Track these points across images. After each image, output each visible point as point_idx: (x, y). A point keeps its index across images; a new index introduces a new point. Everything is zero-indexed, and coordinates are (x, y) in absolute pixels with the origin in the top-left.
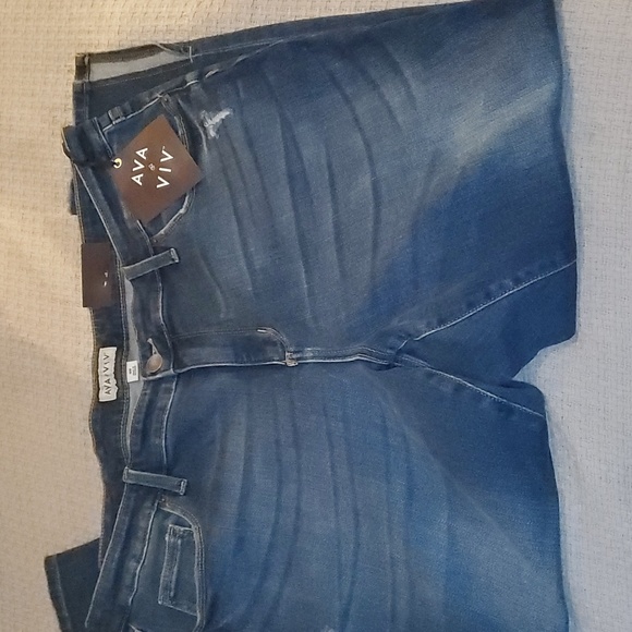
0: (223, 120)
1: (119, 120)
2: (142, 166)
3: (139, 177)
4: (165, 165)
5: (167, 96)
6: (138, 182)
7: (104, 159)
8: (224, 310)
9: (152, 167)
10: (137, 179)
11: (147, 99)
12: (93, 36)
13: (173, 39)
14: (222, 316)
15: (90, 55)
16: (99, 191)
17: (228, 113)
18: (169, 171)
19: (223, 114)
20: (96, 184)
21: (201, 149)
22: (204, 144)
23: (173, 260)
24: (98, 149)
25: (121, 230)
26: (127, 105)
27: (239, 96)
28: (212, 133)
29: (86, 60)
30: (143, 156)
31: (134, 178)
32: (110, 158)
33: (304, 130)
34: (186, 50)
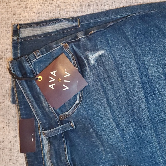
0: (100, 55)
1: (40, 57)
2: (54, 80)
3: (53, 85)
4: (66, 79)
5: (67, 44)
6: (52, 88)
7: (32, 76)
8: (104, 155)
9: (60, 80)
10: (52, 86)
11: (55, 46)
12: (21, 16)
13: (68, 16)
14: (104, 158)
15: (20, 24)
16: (29, 92)
17: (103, 52)
18: (69, 81)
19: (100, 53)
20: (27, 89)
21: (86, 70)
22: (87, 67)
23: (72, 127)
24: (28, 71)
25: (42, 112)
26: (43, 49)
27: (108, 43)
28: (92, 62)
29: (18, 27)
30: (54, 75)
31: (50, 86)
32: (35, 76)
33: (148, 60)
34: (76, 21)
